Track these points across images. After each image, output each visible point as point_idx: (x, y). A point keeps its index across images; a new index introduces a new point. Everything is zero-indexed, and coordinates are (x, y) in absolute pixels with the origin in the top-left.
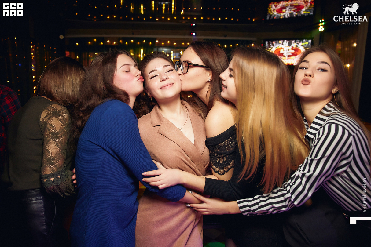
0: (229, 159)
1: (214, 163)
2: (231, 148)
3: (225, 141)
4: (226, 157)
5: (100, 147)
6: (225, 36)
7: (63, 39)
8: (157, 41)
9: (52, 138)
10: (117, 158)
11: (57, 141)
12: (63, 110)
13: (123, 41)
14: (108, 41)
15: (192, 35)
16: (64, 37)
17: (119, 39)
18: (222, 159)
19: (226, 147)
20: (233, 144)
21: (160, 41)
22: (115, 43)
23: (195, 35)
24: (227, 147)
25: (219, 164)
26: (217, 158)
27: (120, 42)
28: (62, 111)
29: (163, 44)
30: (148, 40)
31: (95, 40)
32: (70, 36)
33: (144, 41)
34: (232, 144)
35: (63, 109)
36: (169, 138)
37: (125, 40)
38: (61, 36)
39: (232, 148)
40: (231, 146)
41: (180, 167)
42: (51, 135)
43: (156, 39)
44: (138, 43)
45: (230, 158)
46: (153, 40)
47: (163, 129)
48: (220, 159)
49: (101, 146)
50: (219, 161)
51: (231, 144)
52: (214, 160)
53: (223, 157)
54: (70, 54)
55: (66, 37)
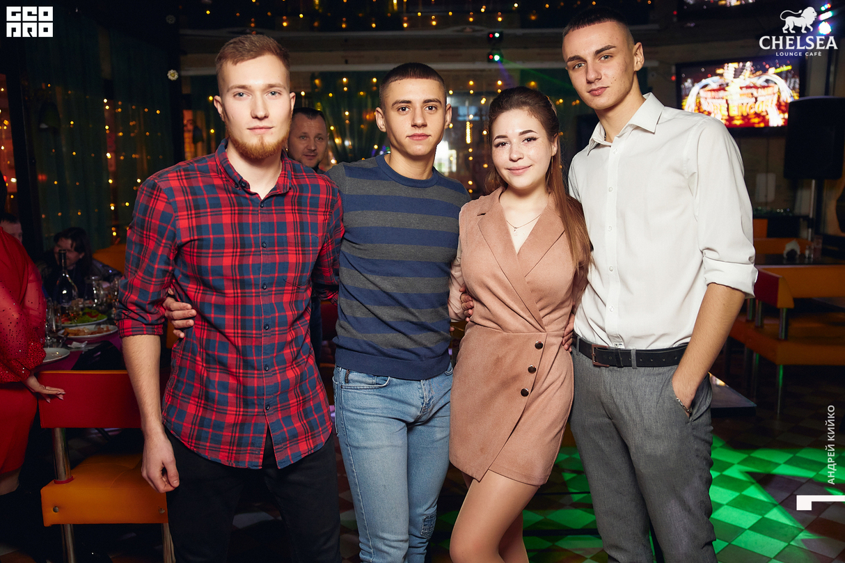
7: (177, 79)
13: (321, 81)
15: (492, 61)
16: (179, 75)
32: (192, 72)
38: (172, 72)
54: (195, 116)
55: (184, 73)
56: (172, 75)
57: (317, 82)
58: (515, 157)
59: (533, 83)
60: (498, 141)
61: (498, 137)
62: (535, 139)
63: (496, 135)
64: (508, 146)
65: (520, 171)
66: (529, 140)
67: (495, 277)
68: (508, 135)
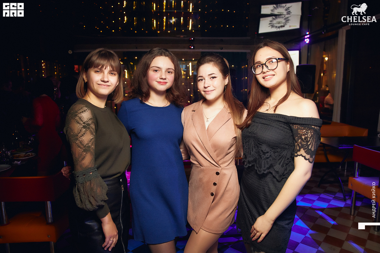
6: (222, 49)
11: (77, 142)
15: (191, 48)
16: (73, 52)
32: (78, 51)
54: (79, 67)
56: (70, 52)
58: (206, 86)
60: (199, 78)
61: (199, 77)
62: (216, 77)
63: (199, 76)
64: (204, 81)
65: (210, 92)
66: (213, 78)
67: (197, 141)
68: (203, 76)
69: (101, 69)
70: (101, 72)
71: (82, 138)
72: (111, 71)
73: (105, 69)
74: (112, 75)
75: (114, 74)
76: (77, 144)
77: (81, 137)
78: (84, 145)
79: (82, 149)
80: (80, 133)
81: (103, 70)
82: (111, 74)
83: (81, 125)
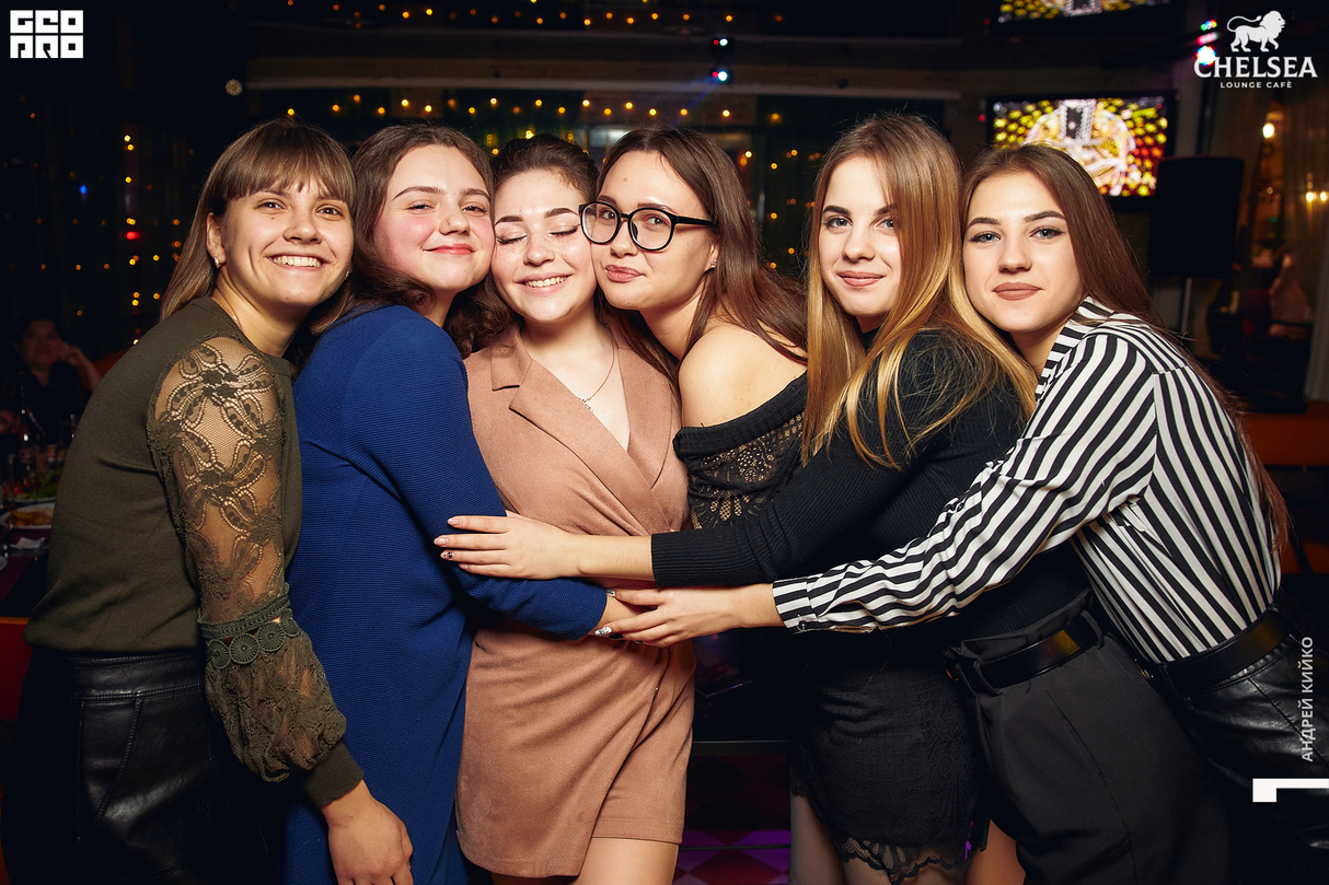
0: (750, 512)
1: (699, 515)
2: (759, 473)
3: (737, 447)
4: (742, 503)
5: (347, 463)
6: (843, 84)
7: (241, 94)
8: (586, 103)
9: (207, 494)
10: (392, 489)
11: (226, 503)
12: (248, 371)
13: (458, 103)
14: (405, 103)
15: (717, 78)
16: (244, 88)
17: (446, 94)
18: (726, 506)
19: (742, 467)
20: (768, 462)
21: (598, 103)
22: (428, 109)
23: (729, 81)
24: (746, 468)
25: (716, 522)
26: (713, 499)
27: (448, 107)
28: (242, 373)
29: (608, 112)
30: (553, 98)
31: (357, 98)
32: (264, 84)
33: (539, 103)
34: (762, 460)
35: (249, 366)
36: (544, 427)
37: (467, 97)
38: (232, 83)
39: (763, 474)
40: (758, 465)
41: (582, 524)
42: (203, 483)
43: (581, 95)
44: (517, 110)
45: (753, 509)
46: (573, 99)
47: (529, 399)
48: (720, 505)
49: (348, 460)
50: (718, 510)
51: (759, 459)
52: (702, 505)
53: (732, 498)
55: (252, 85)
56: (234, 88)
57: (452, 103)
58: (537, 256)
59: (775, 117)
61: (505, 219)
68: (524, 217)
69: (286, 190)
70: (283, 206)
71: (247, 489)
72: (326, 197)
73: (300, 189)
74: (327, 216)
75: (339, 213)
76: (229, 510)
77: (245, 482)
78: (253, 512)
79: (247, 528)
80: (241, 466)
81: (288, 196)
82: (325, 211)
83: (251, 434)
